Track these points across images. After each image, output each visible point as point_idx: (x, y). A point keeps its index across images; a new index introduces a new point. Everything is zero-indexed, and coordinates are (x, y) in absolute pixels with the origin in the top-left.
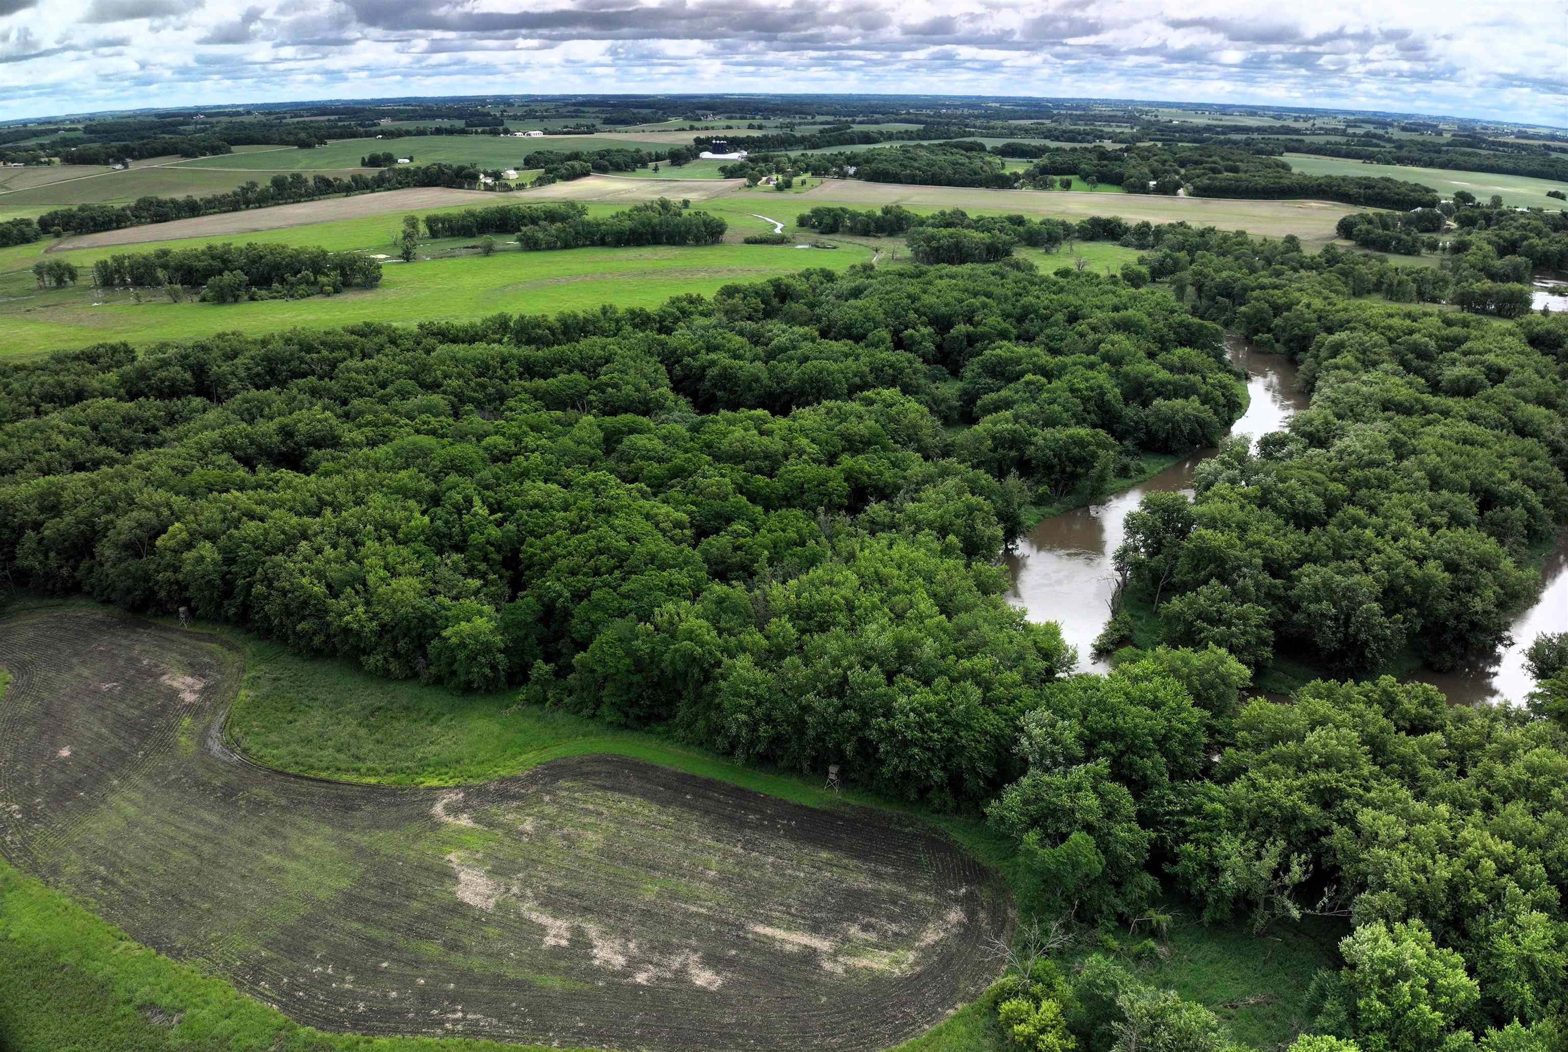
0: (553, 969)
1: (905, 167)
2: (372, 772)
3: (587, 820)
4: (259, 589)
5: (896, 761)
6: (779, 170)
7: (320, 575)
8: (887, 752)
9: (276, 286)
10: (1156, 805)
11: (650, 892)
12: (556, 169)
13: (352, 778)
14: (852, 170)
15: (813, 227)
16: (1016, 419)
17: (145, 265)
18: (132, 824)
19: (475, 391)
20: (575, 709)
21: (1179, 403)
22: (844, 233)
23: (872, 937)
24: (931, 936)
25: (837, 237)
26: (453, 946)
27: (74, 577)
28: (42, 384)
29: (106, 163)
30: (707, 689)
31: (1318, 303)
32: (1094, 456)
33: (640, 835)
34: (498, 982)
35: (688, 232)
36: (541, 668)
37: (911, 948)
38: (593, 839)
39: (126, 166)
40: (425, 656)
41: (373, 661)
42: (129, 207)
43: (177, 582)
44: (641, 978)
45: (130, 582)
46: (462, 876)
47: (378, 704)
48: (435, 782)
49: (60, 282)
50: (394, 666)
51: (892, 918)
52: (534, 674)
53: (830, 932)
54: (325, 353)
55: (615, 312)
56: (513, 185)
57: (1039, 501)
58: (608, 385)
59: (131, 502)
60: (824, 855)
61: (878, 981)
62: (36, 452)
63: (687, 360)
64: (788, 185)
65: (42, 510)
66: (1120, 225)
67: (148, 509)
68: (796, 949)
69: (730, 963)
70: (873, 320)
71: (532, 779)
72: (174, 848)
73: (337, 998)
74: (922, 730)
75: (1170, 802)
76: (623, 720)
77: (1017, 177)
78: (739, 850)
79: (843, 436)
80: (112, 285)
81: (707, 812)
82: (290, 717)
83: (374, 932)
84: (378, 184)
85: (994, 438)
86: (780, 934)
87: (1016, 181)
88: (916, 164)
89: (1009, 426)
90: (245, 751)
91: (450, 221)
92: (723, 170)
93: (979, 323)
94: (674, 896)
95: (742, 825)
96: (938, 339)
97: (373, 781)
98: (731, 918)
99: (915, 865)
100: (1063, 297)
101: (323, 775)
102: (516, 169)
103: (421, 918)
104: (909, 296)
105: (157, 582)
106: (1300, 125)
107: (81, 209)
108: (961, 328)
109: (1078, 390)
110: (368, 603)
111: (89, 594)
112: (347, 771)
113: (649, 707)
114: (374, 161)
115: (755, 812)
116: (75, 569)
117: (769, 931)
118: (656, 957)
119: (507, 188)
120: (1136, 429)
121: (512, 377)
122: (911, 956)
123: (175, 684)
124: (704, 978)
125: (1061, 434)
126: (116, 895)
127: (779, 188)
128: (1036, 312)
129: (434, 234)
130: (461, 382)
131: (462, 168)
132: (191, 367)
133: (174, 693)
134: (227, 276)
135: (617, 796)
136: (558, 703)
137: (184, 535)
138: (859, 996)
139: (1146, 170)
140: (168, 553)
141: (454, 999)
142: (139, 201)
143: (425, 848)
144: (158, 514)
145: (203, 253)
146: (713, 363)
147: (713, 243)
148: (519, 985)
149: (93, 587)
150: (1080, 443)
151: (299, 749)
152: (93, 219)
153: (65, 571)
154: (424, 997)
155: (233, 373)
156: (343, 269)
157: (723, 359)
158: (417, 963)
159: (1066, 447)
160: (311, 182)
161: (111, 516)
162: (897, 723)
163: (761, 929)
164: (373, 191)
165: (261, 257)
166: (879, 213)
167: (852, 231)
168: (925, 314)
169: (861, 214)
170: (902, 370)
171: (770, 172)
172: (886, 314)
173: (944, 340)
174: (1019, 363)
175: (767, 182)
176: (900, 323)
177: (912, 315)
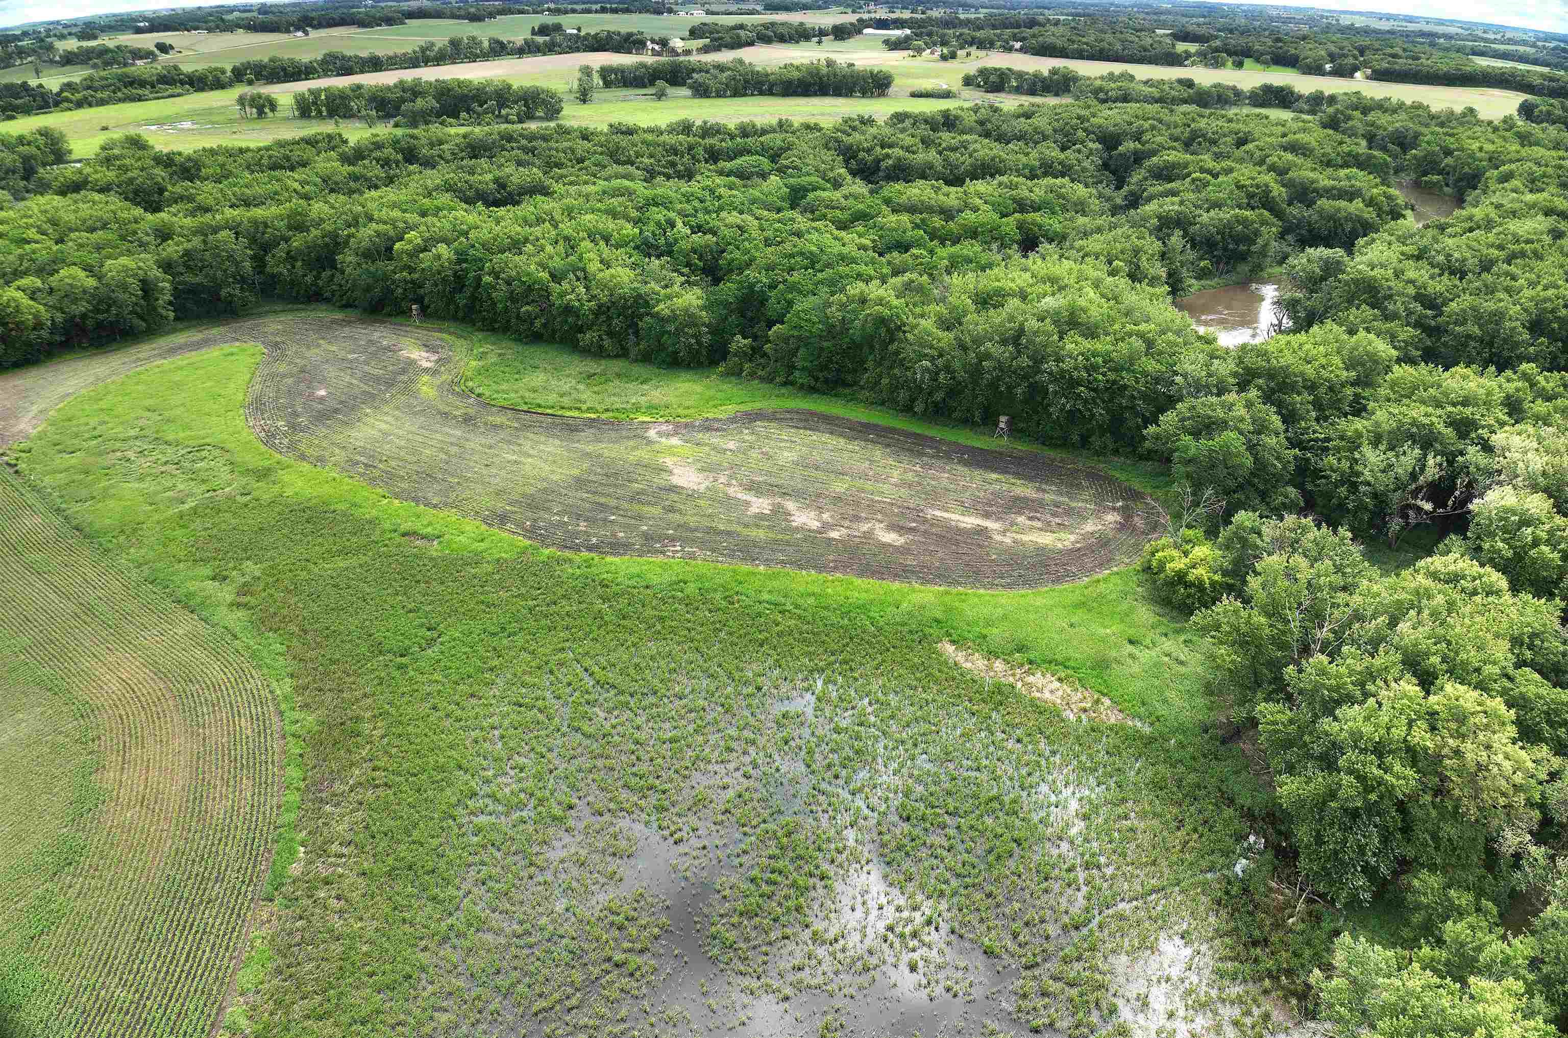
0: (758, 526)
1: (1073, 42)
2: (589, 410)
3: (782, 445)
4: (487, 279)
5: (1063, 400)
6: (944, 44)
7: (543, 266)
8: (1056, 393)
9: (463, 115)
10: (1302, 434)
11: (839, 487)
12: (721, 38)
13: (576, 414)
14: (1018, 45)
15: (979, 86)
16: (1182, 203)
17: (341, 97)
18: (386, 434)
19: (665, 167)
20: (769, 379)
21: (1343, 204)
22: (1010, 92)
23: (1039, 524)
24: (1090, 526)
25: (1003, 95)
26: (671, 509)
27: (316, 285)
28: (270, 157)
29: (288, 31)
30: (893, 347)
31: (1489, 147)
32: (1257, 233)
33: (828, 455)
34: (710, 530)
35: (855, 84)
36: (740, 342)
37: (1072, 533)
38: (788, 456)
39: (307, 34)
40: (636, 333)
41: (588, 337)
42: (316, 61)
43: (412, 282)
44: (834, 534)
45: (370, 281)
46: (675, 471)
47: (592, 371)
48: (647, 419)
49: (261, 113)
50: (607, 343)
51: (1054, 515)
52: (733, 347)
53: (998, 519)
54: (524, 142)
55: (791, 125)
56: (680, 51)
57: (1202, 275)
58: (788, 167)
59: (371, 219)
60: (994, 476)
61: (1041, 550)
62: (276, 193)
63: (862, 155)
64: (953, 56)
65: (290, 228)
66: (1292, 93)
67: (385, 223)
68: (969, 526)
69: (912, 530)
70: (1042, 133)
71: (733, 420)
72: (424, 448)
73: (576, 534)
74: (1088, 371)
75: (1314, 432)
76: (813, 383)
77: (1188, 55)
78: (918, 468)
79: (1014, 200)
80: (309, 116)
81: (888, 446)
82: (517, 376)
83: (602, 500)
84: (550, 49)
85: (1160, 218)
86: (954, 517)
87: (1186, 59)
88: (1084, 40)
89: (1176, 207)
90: (479, 395)
91: (623, 72)
92: (887, 42)
93: (1147, 142)
94: (863, 490)
95: (921, 454)
96: (1105, 155)
97: (593, 416)
98: (911, 506)
99: (1079, 486)
100: (1233, 125)
101: (549, 411)
102: (682, 39)
103: (642, 492)
104: (1079, 118)
105: (394, 282)
106: (1491, 36)
107: (271, 60)
108: (1129, 146)
109: (1243, 186)
110: (587, 288)
111: (327, 300)
112: (570, 409)
113: (838, 370)
114: (543, 30)
115: (931, 448)
116: (317, 277)
117: (946, 515)
118: (847, 523)
119: (674, 52)
120: (1298, 226)
121: (699, 161)
122: (1072, 538)
123: (412, 356)
124: (890, 537)
125: (1226, 215)
126: (377, 473)
127: (944, 58)
128: (1204, 136)
129: (608, 84)
130: (652, 160)
131: (630, 35)
132: (402, 150)
133: (412, 363)
134: (420, 103)
135: (808, 432)
136: (752, 375)
137: (419, 241)
138: (1025, 557)
139: (1323, 53)
140: (404, 256)
141: (673, 540)
142: (325, 55)
143: (643, 454)
144: (395, 227)
145: (396, 86)
146: (888, 156)
147: (879, 96)
148: (729, 533)
149: (333, 292)
150: (1245, 222)
151: (527, 394)
152: (284, 69)
153: (309, 279)
154: (647, 537)
155: (440, 156)
156: (526, 101)
157: (897, 152)
158: (640, 517)
159: (1229, 225)
160: (486, 44)
161: (353, 230)
162: (1067, 364)
163: (938, 513)
164: (545, 54)
165: (449, 90)
166: (1046, 73)
167: (1018, 90)
168: (1093, 133)
169: (1027, 73)
170: (1070, 167)
171: (935, 44)
172: (1055, 131)
173: (1111, 157)
174: (1186, 167)
175: (932, 53)
176: (1068, 141)
177: (1081, 134)
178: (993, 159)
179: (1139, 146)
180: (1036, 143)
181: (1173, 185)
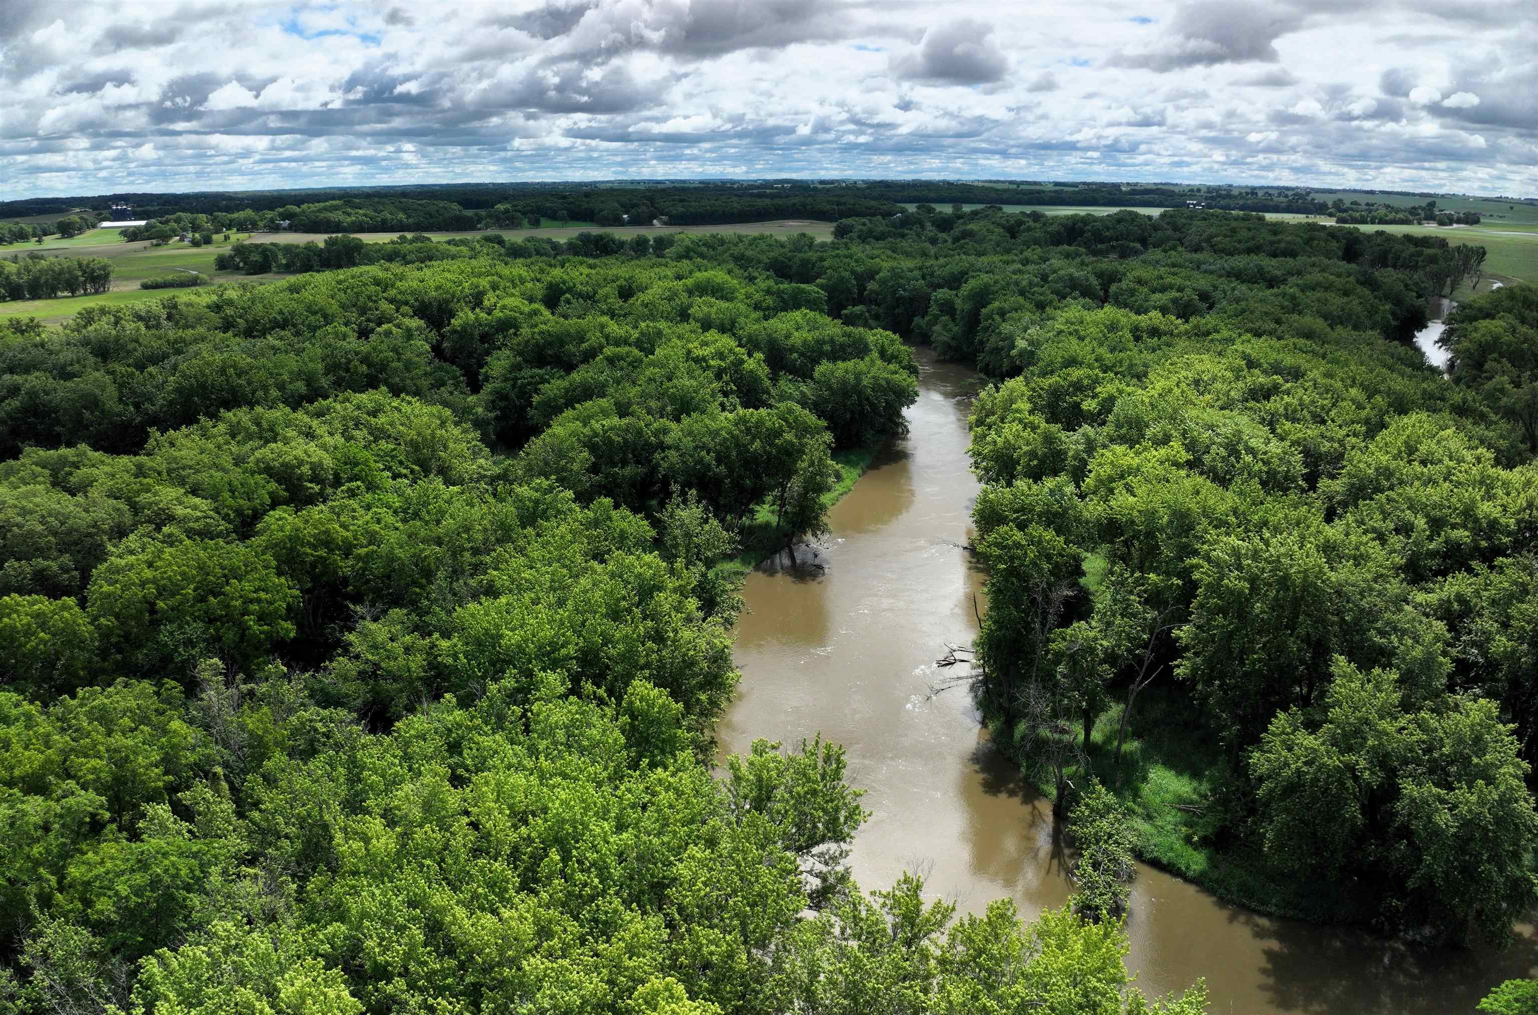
6: (198, 230)
14: (286, 223)
15: (235, 268)
22: (276, 272)
64: (207, 240)
77: (479, 217)
87: (479, 221)
88: (362, 211)
92: (124, 233)
127: (195, 244)
139: (616, 204)
147: (96, 292)
166: (322, 245)
167: (289, 269)
168: (406, 303)
169: (297, 247)
170: (383, 366)
171: (184, 230)
172: (343, 306)
173: (443, 336)
174: (582, 340)
175: (182, 240)
176: (368, 320)
177: (384, 306)
178: (223, 371)
179: (483, 315)
180: (313, 329)
181: (576, 376)
